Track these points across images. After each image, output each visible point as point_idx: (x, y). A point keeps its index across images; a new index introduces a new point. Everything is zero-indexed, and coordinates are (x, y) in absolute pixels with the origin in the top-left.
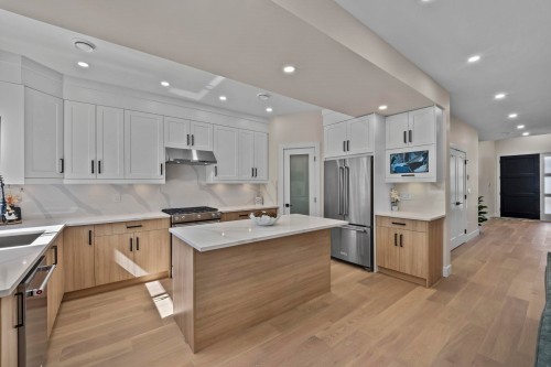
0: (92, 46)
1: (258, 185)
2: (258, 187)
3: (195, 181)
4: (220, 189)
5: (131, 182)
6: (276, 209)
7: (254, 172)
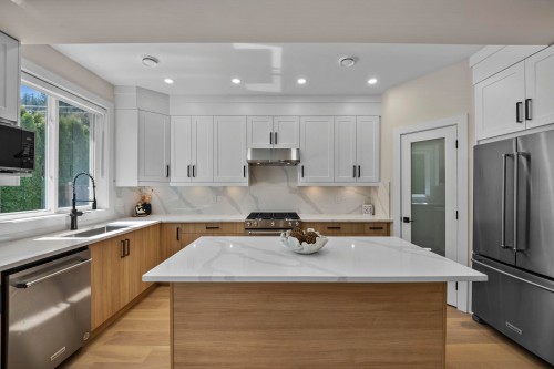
0: (155, 60)
1: (368, 189)
2: (368, 191)
3: (285, 184)
4: (314, 192)
5: (223, 185)
6: (389, 224)
7: (357, 172)
